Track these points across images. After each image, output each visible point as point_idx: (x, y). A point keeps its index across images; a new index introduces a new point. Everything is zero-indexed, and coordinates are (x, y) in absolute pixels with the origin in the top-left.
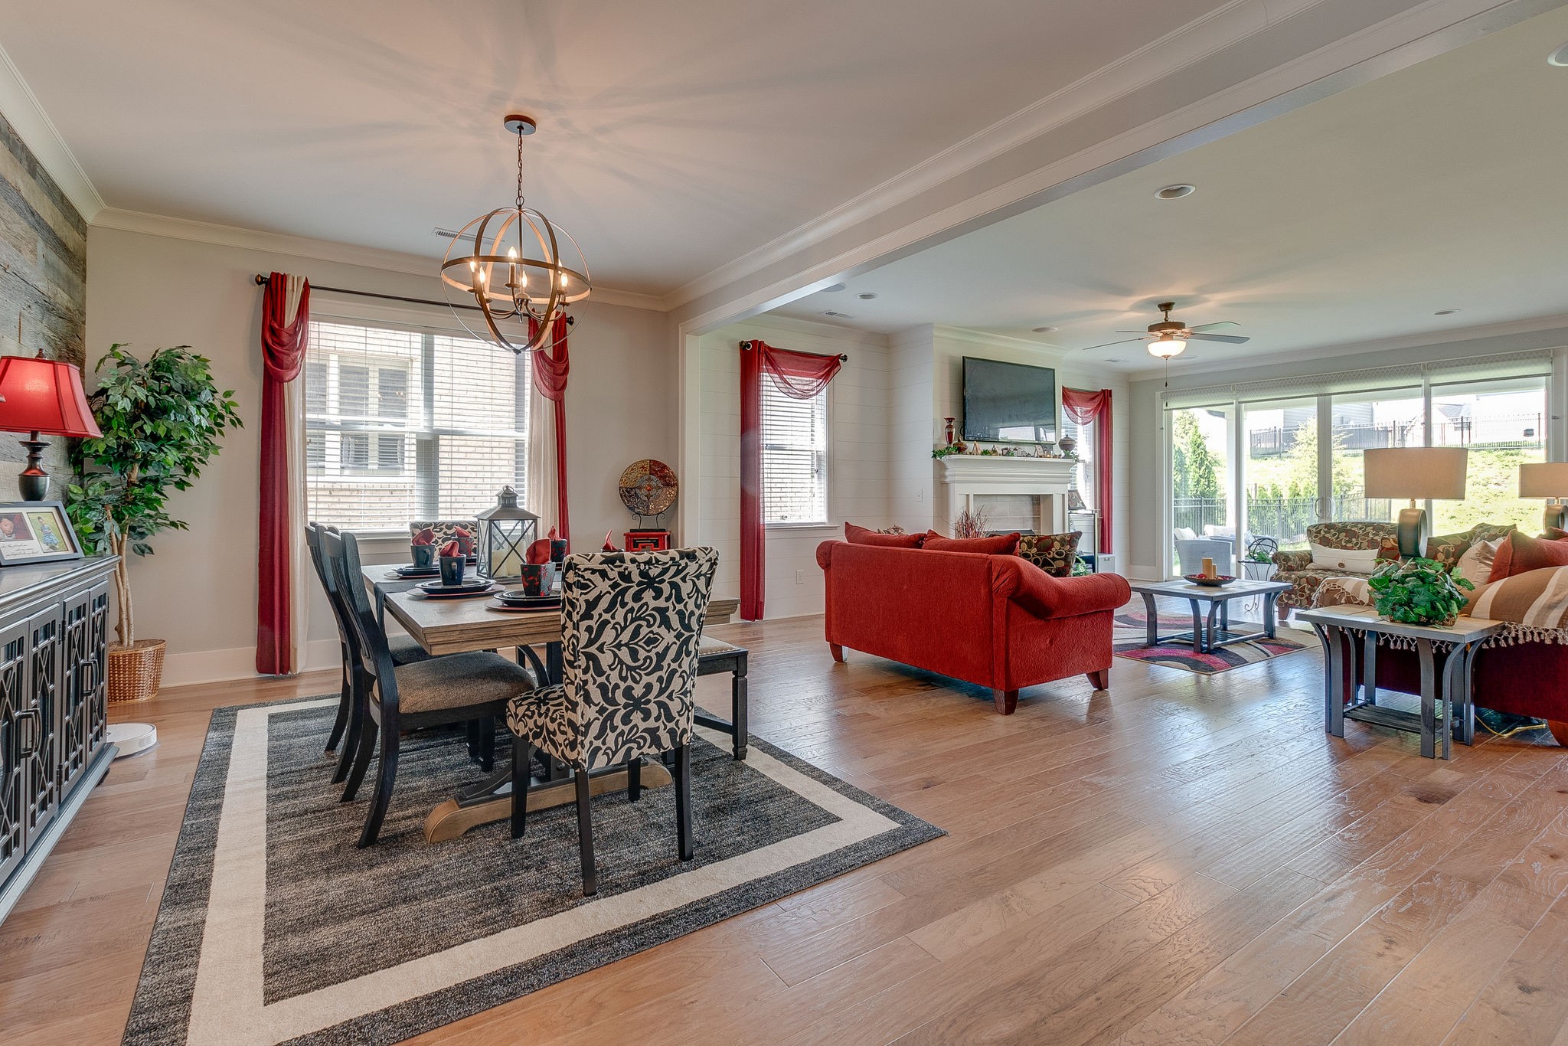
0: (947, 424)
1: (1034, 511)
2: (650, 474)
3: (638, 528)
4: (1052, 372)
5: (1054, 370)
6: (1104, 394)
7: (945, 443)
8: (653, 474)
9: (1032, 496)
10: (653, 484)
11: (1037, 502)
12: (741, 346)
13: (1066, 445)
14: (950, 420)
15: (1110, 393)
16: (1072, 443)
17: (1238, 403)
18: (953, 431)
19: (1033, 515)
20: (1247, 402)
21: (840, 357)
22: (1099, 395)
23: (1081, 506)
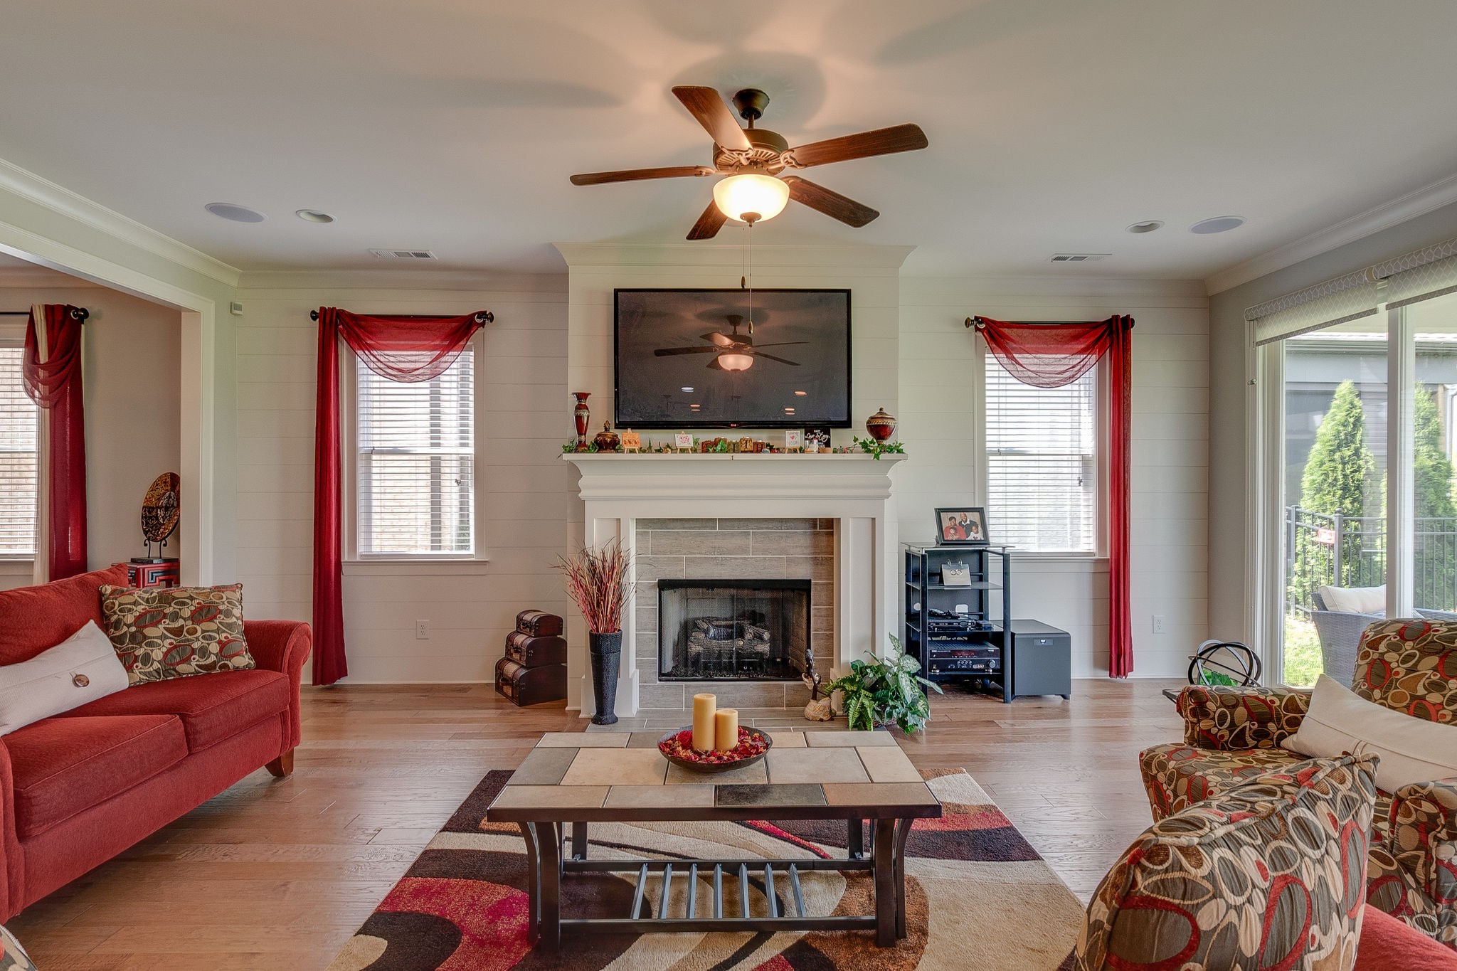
0: (577, 403)
1: (815, 546)
2: (171, 490)
3: (147, 557)
4: (845, 294)
5: (848, 292)
6: (1108, 325)
7: (574, 435)
9: (813, 522)
10: (171, 502)
11: (825, 528)
12: (314, 319)
13: (879, 430)
14: (581, 396)
15: (1127, 323)
16: (890, 423)
17: (1388, 307)
18: (585, 414)
19: (815, 553)
20: (1408, 301)
21: (482, 314)
22: (1095, 328)
23: (980, 536)
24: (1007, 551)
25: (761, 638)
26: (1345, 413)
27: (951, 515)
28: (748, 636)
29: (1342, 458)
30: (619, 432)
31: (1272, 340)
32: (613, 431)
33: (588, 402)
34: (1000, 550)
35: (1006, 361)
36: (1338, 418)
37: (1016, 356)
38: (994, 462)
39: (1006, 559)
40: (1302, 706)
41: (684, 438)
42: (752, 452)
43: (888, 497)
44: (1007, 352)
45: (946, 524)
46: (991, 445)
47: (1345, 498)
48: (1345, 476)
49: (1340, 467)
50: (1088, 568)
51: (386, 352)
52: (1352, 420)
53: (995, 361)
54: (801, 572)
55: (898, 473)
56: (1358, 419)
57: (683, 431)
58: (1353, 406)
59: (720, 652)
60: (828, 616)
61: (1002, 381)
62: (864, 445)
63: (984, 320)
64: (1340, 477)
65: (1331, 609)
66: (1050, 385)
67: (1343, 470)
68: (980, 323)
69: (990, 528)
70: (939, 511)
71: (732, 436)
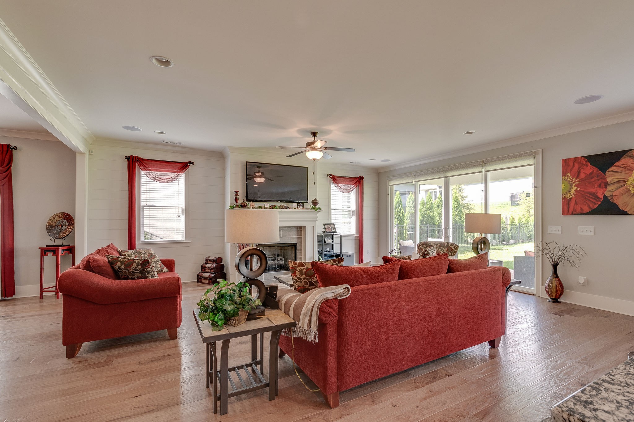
0: (235, 194)
1: (298, 234)
2: (63, 219)
3: (53, 245)
4: (306, 168)
5: (307, 168)
6: (359, 178)
7: (235, 203)
8: (64, 219)
9: (297, 228)
10: (64, 223)
11: (300, 230)
12: (126, 159)
13: (315, 203)
14: (237, 192)
15: (362, 178)
16: (317, 202)
17: (415, 182)
18: (238, 197)
19: (298, 236)
20: (418, 181)
21: (190, 162)
22: (356, 179)
23: (334, 231)
24: (341, 234)
25: (282, 260)
26: (398, 199)
27: (327, 225)
28: (278, 259)
29: (397, 211)
30: (247, 203)
31: (392, 185)
32: (245, 202)
33: (239, 193)
34: (339, 234)
35: (337, 186)
36: (396, 200)
37: (339, 184)
38: (333, 212)
39: (341, 236)
40: (410, 258)
41: (267, 205)
42: (283, 209)
43: (317, 221)
44: (337, 184)
45: (326, 228)
46: (332, 207)
47: (398, 221)
48: (398, 215)
49: (397, 213)
50: (354, 238)
51: (155, 172)
52: (399, 201)
53: (334, 185)
54: (294, 241)
55: (319, 214)
56: (401, 201)
57: (266, 203)
58: (400, 198)
59: (271, 264)
60: (301, 252)
61: (335, 190)
62: (312, 207)
63: (332, 175)
64: (397, 215)
65: (402, 246)
66: (346, 192)
67: (398, 214)
68: (331, 176)
69: (336, 228)
70: (324, 225)
71: (278, 204)
